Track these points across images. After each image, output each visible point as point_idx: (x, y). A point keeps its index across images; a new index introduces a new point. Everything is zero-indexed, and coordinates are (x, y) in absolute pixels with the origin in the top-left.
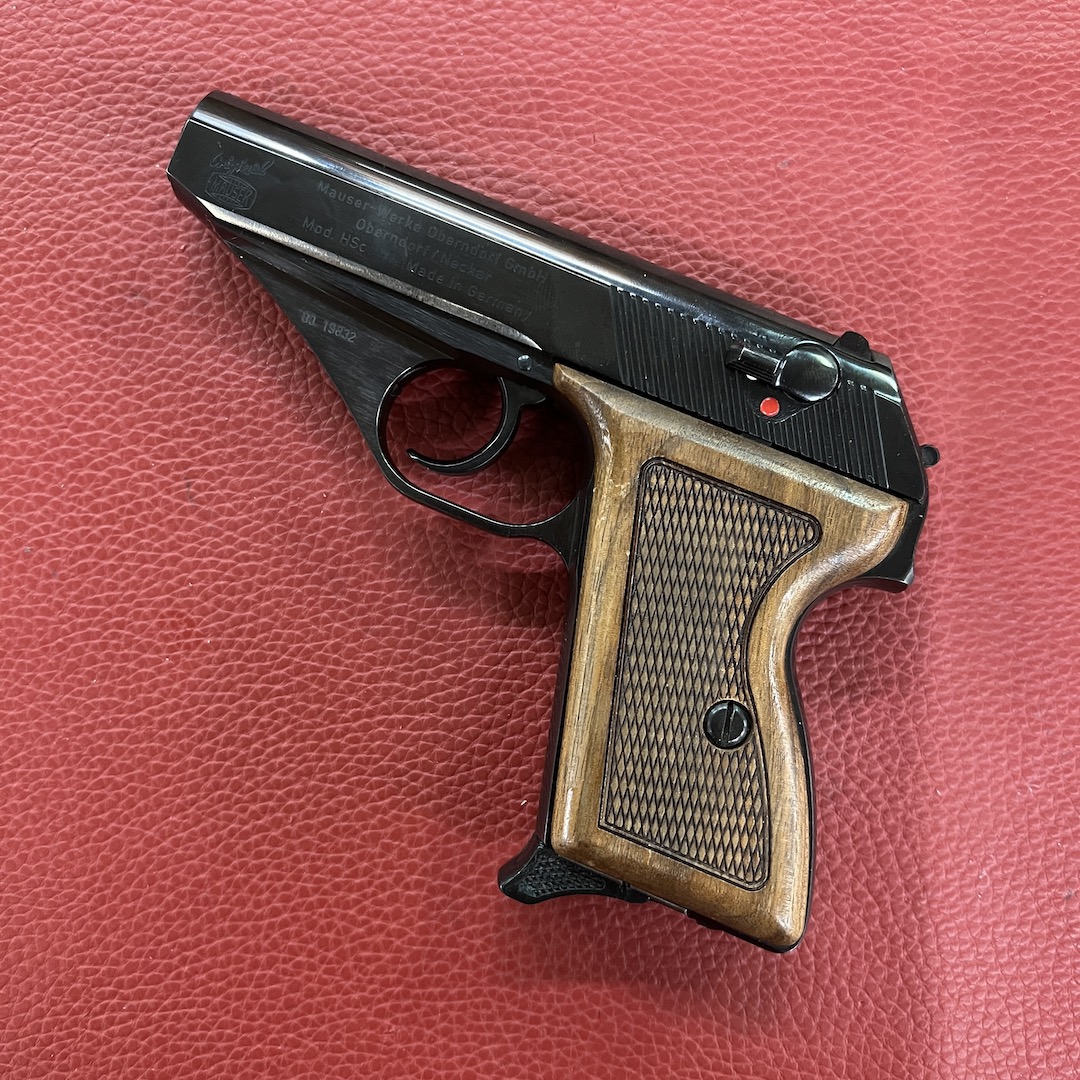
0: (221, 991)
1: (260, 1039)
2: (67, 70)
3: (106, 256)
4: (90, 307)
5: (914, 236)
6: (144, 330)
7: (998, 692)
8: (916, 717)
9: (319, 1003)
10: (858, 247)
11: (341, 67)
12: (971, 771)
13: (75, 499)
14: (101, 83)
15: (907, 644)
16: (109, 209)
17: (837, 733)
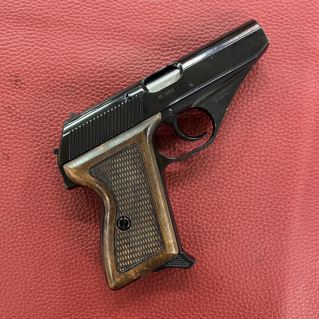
0: (74, 295)
1: (83, 311)
2: (61, 20)
3: (65, 76)
4: (59, 90)
5: (303, 100)
6: (74, 99)
7: (311, 236)
8: (286, 240)
9: (102, 302)
10: (286, 101)
11: (141, 29)
12: (300, 258)
13: (48, 146)
14: (70, 25)
15: (287, 219)
16: (68, 62)
17: (263, 242)
